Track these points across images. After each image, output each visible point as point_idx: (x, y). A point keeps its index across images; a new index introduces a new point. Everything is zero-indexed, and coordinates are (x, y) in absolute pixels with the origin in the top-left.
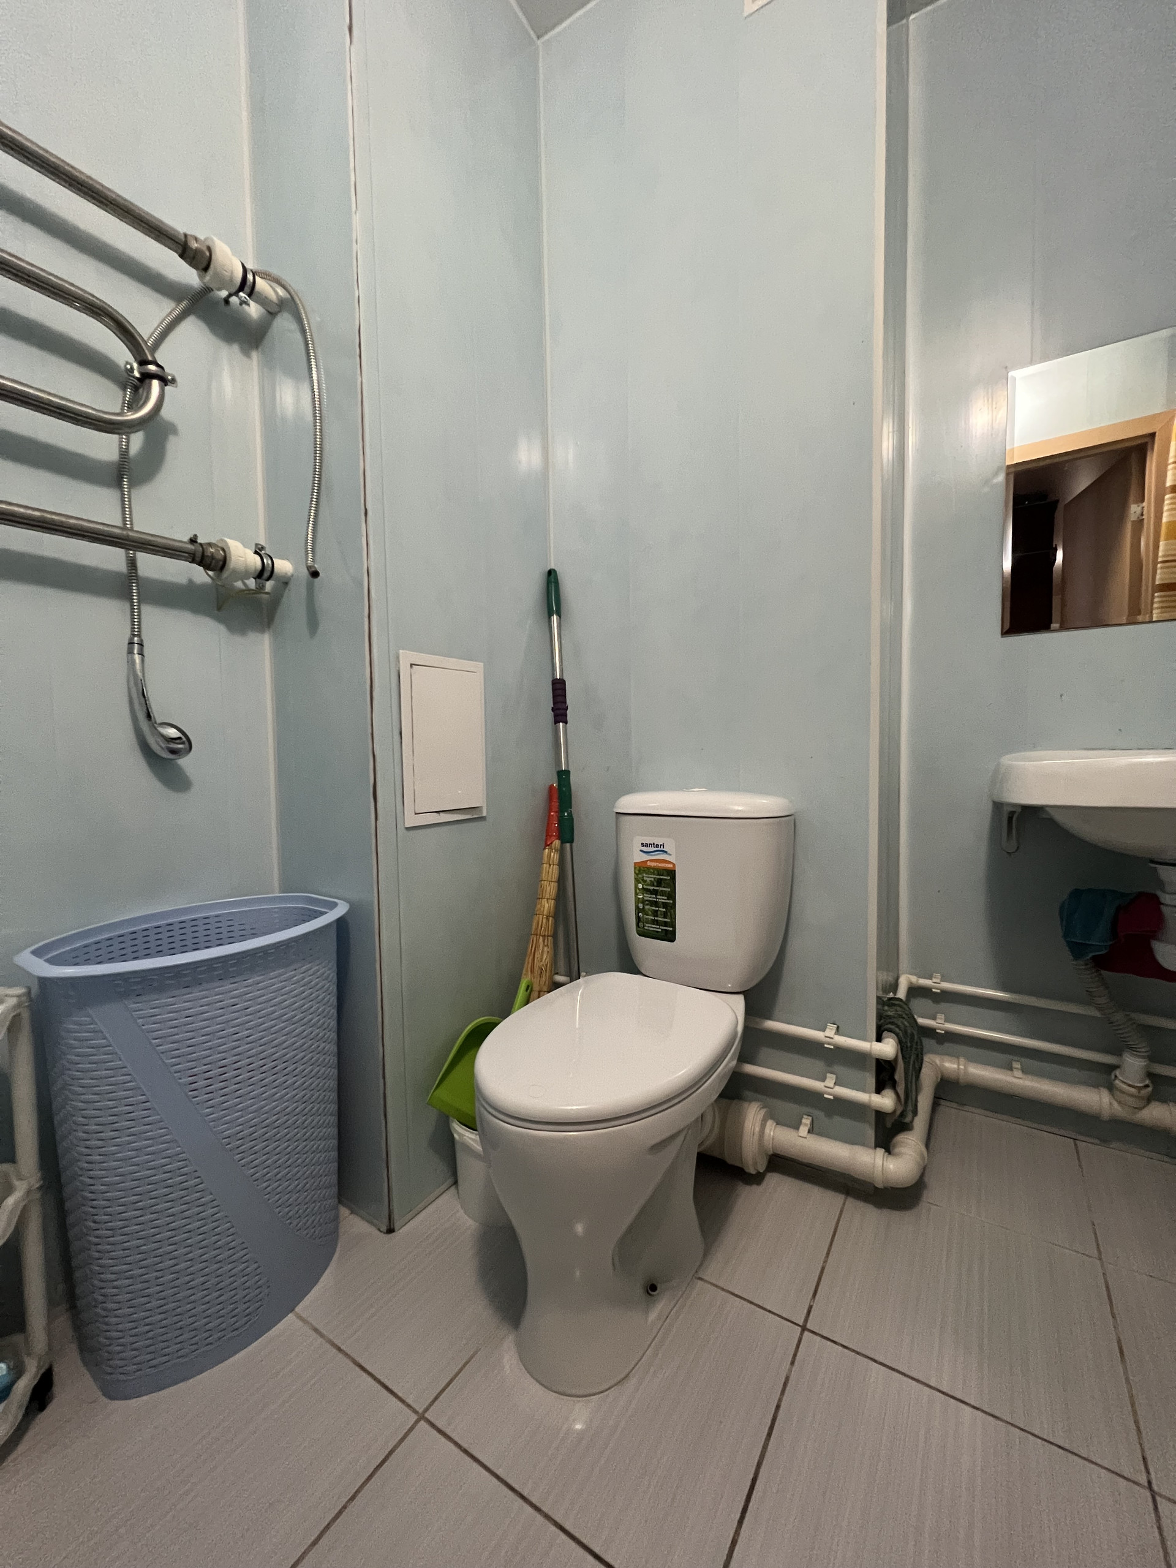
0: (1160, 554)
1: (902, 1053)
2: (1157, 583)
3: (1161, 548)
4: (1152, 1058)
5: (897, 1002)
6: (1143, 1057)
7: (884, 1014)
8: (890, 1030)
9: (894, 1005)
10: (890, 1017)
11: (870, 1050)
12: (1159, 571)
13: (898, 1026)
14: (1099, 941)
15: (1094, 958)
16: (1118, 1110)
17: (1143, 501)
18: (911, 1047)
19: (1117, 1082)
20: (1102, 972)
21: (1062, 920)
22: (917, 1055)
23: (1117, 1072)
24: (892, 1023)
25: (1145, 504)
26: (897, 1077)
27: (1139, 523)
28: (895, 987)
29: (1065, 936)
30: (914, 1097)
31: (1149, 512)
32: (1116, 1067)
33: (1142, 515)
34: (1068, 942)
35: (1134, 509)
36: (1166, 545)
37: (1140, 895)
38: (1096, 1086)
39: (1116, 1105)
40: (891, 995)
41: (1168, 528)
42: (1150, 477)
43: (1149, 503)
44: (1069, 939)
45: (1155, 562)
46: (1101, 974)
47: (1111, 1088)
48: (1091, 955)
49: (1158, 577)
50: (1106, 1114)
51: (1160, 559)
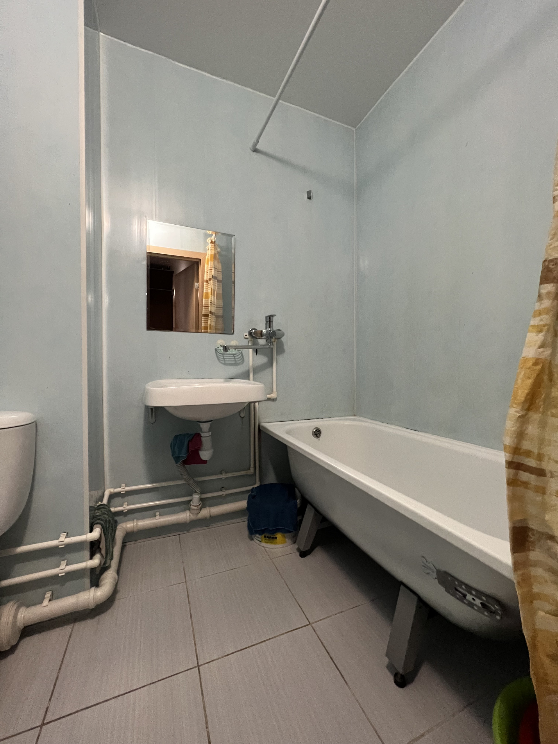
0: (203, 303)
1: (104, 532)
2: (203, 313)
3: (204, 301)
4: (201, 493)
5: (102, 506)
6: (198, 494)
7: (95, 515)
8: (97, 524)
9: (101, 508)
10: (98, 516)
11: (86, 539)
12: (203, 309)
13: (102, 520)
14: (184, 455)
15: (183, 461)
16: (193, 517)
17: (198, 282)
18: (109, 527)
19: (191, 506)
20: (186, 466)
21: (171, 448)
22: (113, 530)
23: (191, 502)
24: (98, 519)
25: (199, 284)
26: (101, 546)
27: (197, 290)
28: (101, 498)
29: (172, 456)
30: (111, 550)
31: (200, 286)
32: (191, 500)
33: (198, 287)
34: (174, 457)
35: (196, 284)
36: (205, 300)
37: (196, 434)
38: (184, 510)
39: (191, 515)
40: (100, 503)
41: (205, 294)
42: (200, 273)
43: (200, 284)
44: (174, 456)
45: (202, 306)
46: (185, 467)
47: (189, 509)
48: (181, 461)
49: (203, 311)
50: (188, 520)
51: (203, 305)
